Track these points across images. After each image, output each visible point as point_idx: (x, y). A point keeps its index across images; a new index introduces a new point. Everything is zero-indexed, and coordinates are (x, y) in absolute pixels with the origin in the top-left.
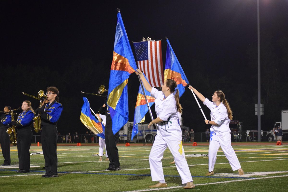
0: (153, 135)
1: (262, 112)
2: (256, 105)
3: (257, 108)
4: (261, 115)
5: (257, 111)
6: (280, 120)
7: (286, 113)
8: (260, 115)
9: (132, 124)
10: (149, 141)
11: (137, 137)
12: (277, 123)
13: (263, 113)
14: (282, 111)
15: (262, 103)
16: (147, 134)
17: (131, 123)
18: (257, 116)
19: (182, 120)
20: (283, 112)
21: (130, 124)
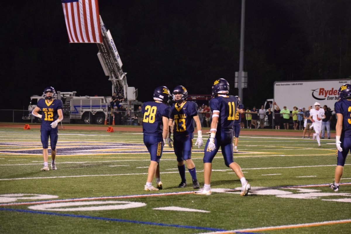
0: (92, 113)
1: (243, 83)
2: (236, 73)
3: (238, 77)
4: (243, 88)
5: (238, 82)
6: (272, 97)
7: (281, 86)
8: (241, 88)
9: (65, 95)
10: (87, 121)
11: (71, 116)
12: (268, 100)
13: (246, 86)
14: (275, 82)
15: (244, 70)
16: (84, 112)
17: (63, 94)
18: (237, 89)
19: (136, 92)
20: (275, 85)
21: (62, 96)
